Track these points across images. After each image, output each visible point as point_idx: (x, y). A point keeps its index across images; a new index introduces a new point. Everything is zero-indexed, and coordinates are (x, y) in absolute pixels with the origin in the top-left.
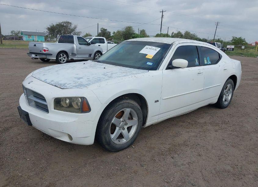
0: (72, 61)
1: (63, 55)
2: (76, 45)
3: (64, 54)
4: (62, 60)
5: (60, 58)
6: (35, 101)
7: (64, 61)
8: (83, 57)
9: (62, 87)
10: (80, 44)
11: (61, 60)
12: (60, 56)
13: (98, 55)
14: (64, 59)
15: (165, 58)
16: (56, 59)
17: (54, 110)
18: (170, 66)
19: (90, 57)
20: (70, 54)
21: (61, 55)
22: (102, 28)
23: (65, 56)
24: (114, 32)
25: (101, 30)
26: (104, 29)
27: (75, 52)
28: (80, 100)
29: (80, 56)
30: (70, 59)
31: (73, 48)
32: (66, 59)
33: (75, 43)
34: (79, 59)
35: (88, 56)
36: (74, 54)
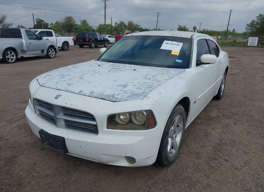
0: (23, 59)
1: (11, 53)
2: (24, 40)
3: (12, 51)
4: (10, 59)
5: (7, 57)
6: (65, 120)
7: (12, 59)
8: (35, 54)
9: (112, 99)
10: (29, 39)
11: (8, 59)
12: (8, 54)
13: (51, 50)
14: (12, 57)
15: (192, 54)
16: (2, 57)
17: (106, 130)
18: (198, 62)
19: (43, 53)
20: (19, 51)
21: (9, 52)
22: (37, 19)
23: (13, 53)
24: (52, 23)
25: (37, 21)
26: (40, 20)
27: (25, 48)
28: (145, 114)
29: (31, 53)
30: (19, 56)
31: (22, 43)
32: (15, 57)
33: (23, 38)
34: (30, 56)
35: (40, 53)
36: (23, 51)
